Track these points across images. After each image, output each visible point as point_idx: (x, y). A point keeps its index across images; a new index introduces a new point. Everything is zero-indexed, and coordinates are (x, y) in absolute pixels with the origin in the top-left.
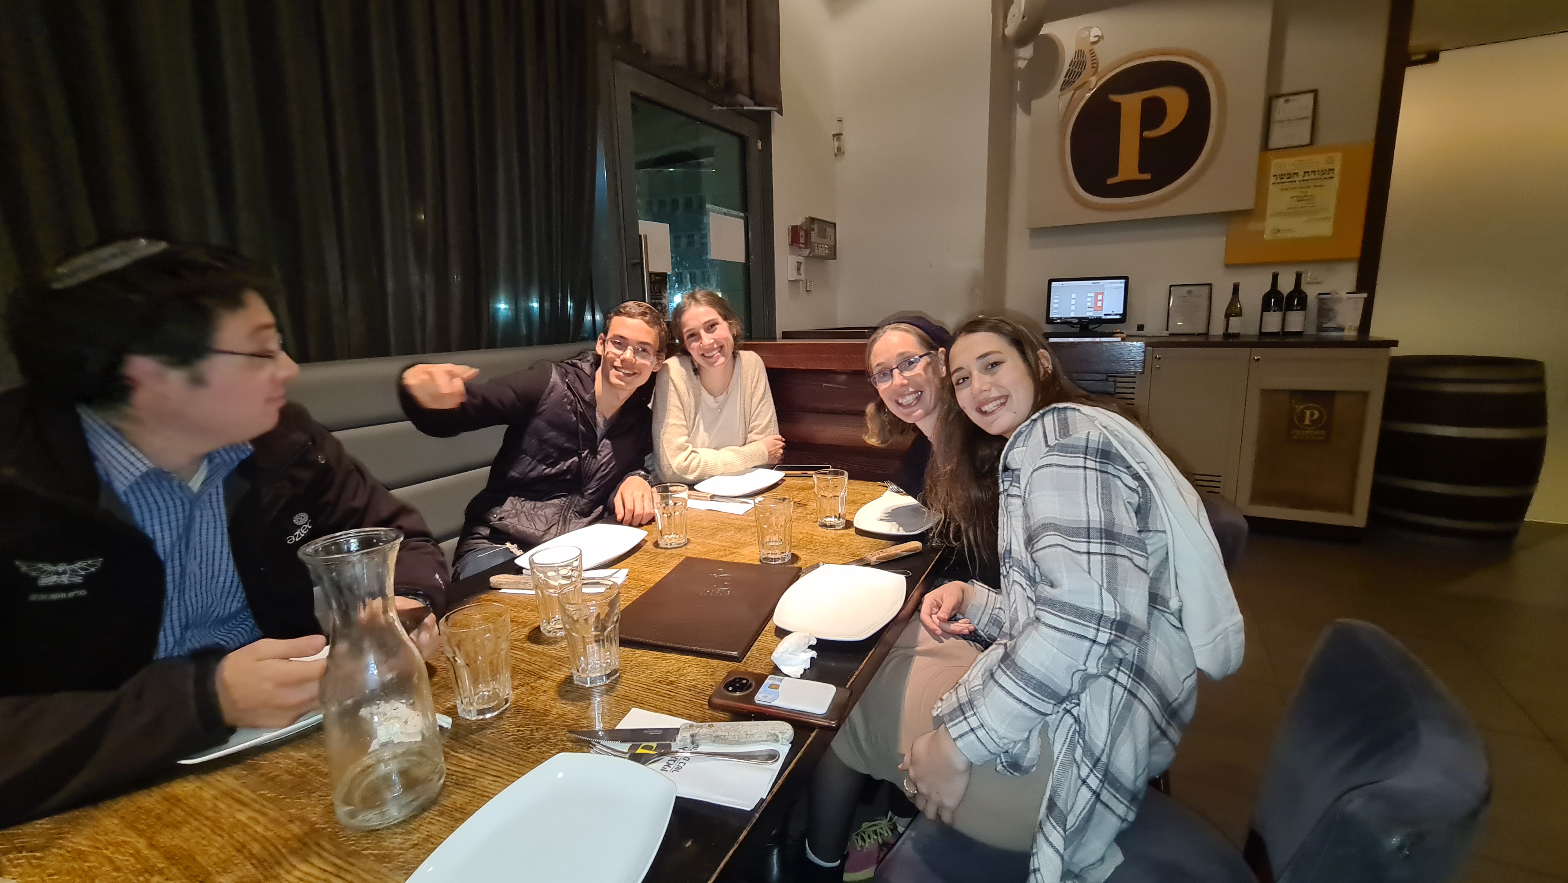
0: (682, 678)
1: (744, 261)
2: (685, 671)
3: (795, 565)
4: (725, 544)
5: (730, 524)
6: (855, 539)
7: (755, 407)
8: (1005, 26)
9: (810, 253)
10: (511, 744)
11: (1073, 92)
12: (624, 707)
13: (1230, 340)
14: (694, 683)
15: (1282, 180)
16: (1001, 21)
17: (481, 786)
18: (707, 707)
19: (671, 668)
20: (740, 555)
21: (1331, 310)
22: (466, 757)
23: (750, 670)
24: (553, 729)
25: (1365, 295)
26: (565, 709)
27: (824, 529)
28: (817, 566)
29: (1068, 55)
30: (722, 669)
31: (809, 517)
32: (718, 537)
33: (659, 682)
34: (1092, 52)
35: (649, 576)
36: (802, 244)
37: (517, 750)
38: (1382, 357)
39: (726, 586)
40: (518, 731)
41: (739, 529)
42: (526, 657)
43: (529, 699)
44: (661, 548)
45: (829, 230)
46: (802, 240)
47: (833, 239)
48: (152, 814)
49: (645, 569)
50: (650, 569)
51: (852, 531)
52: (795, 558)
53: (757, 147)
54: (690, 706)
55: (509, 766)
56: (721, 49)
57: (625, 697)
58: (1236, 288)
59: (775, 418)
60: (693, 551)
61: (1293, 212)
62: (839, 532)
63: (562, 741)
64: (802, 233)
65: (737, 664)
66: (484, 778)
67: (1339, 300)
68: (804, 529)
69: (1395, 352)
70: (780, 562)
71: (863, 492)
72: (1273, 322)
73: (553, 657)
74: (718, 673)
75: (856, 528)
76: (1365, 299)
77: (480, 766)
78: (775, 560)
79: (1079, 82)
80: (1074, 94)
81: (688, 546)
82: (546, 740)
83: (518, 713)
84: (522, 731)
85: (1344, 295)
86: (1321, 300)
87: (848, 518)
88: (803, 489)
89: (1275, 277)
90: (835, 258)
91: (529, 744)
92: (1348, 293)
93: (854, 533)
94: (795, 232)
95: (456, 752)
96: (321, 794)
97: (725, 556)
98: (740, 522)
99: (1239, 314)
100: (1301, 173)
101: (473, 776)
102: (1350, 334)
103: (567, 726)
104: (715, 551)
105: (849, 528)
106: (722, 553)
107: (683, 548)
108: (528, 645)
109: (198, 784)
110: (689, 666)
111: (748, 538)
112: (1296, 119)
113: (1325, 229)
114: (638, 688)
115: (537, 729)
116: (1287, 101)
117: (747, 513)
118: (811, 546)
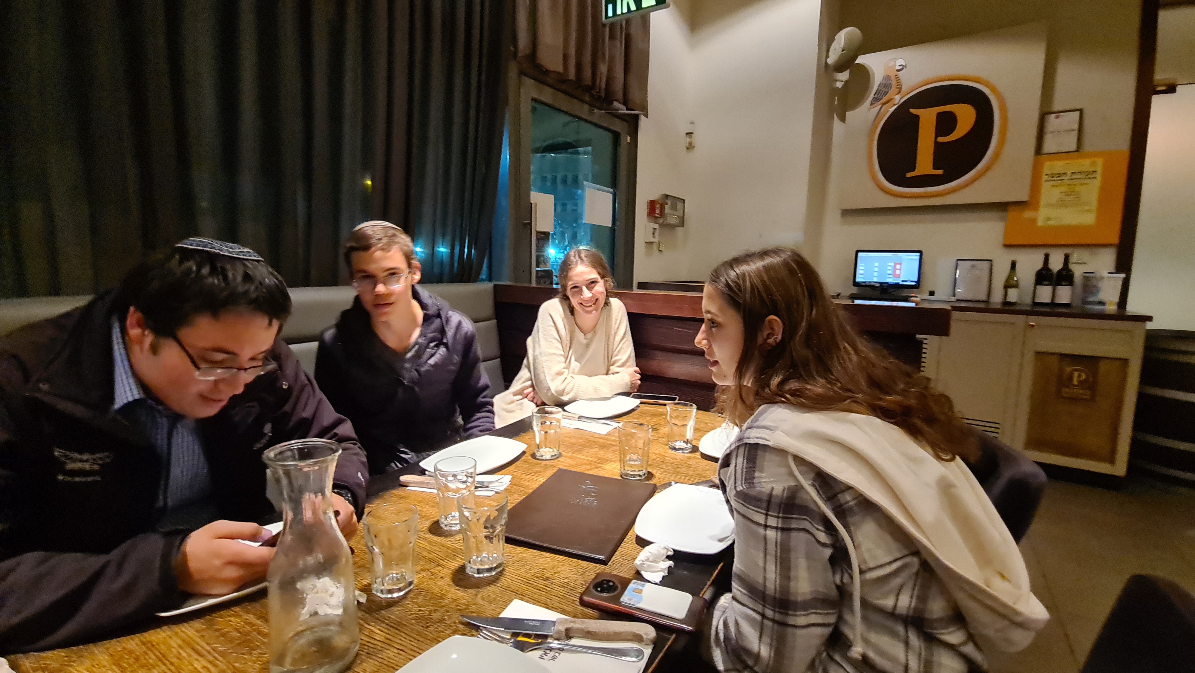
0: (556, 575)
1: (610, 226)
2: (559, 569)
3: (651, 482)
4: (590, 459)
5: (594, 442)
6: (701, 462)
7: (617, 344)
8: (827, 57)
9: (663, 222)
10: (413, 621)
11: (880, 106)
12: (507, 598)
13: (1008, 307)
14: (566, 581)
15: (1053, 179)
16: (824, 54)
17: (387, 657)
18: (578, 604)
19: (546, 565)
20: (604, 469)
21: (1095, 286)
22: (378, 632)
23: (615, 573)
24: (448, 611)
25: (1123, 275)
26: (459, 595)
27: (673, 452)
28: (670, 484)
29: (877, 79)
30: (592, 570)
31: (660, 439)
32: (585, 453)
33: (537, 577)
34: (897, 78)
35: (528, 483)
36: (658, 214)
37: (418, 628)
38: (1139, 331)
39: (593, 497)
40: (420, 610)
41: (603, 447)
42: (428, 547)
43: (429, 582)
44: (538, 459)
45: (680, 205)
46: (658, 211)
47: (682, 211)
48: (133, 655)
49: (524, 477)
50: (528, 477)
51: (698, 455)
52: (650, 476)
53: (627, 141)
54: (563, 601)
55: (410, 641)
56: (603, 68)
57: (507, 588)
58: (1013, 265)
59: (633, 354)
60: (564, 463)
61: (1061, 204)
62: (686, 455)
63: (455, 623)
64: (658, 206)
65: (603, 567)
66: (390, 650)
67: (1102, 278)
68: (658, 450)
69: (1150, 325)
70: (638, 478)
71: (707, 421)
72: (1045, 294)
73: (448, 548)
74: (587, 573)
75: (702, 453)
76: (1124, 278)
77: (387, 639)
78: (634, 476)
79: (885, 99)
80: (881, 108)
81: (560, 459)
82: (441, 621)
83: (420, 594)
84: (422, 611)
85: (1105, 274)
86: (1085, 277)
87: (694, 443)
88: (654, 415)
89: (1047, 257)
90: (683, 226)
91: (428, 623)
92: (1109, 273)
93: (700, 457)
94: (652, 205)
95: (369, 625)
96: (260, 651)
97: (591, 469)
98: (603, 441)
99: (1016, 286)
100: (1069, 173)
101: (381, 647)
102: (1111, 308)
103: (460, 610)
104: (582, 465)
105: (695, 452)
106: (588, 467)
107: (556, 461)
108: (429, 536)
109: (169, 633)
110: (563, 565)
111: (610, 455)
112: (1064, 131)
113: (1089, 219)
114: (519, 581)
115: (435, 610)
116: (1057, 117)
117: (609, 434)
118: (663, 466)
